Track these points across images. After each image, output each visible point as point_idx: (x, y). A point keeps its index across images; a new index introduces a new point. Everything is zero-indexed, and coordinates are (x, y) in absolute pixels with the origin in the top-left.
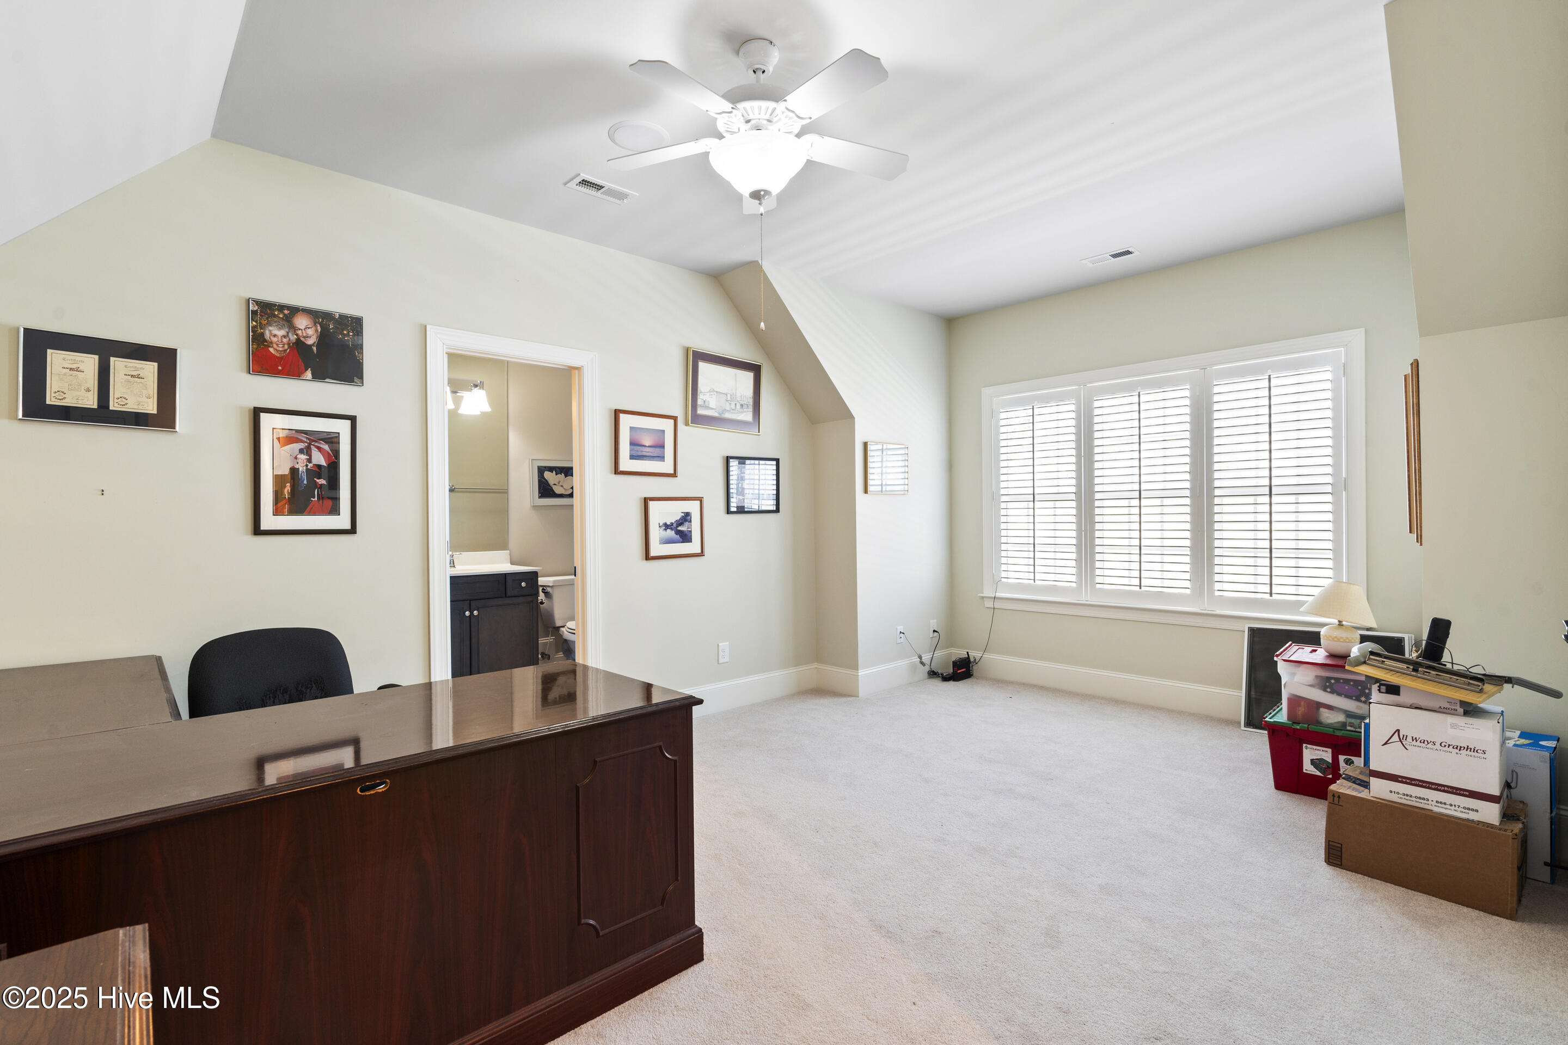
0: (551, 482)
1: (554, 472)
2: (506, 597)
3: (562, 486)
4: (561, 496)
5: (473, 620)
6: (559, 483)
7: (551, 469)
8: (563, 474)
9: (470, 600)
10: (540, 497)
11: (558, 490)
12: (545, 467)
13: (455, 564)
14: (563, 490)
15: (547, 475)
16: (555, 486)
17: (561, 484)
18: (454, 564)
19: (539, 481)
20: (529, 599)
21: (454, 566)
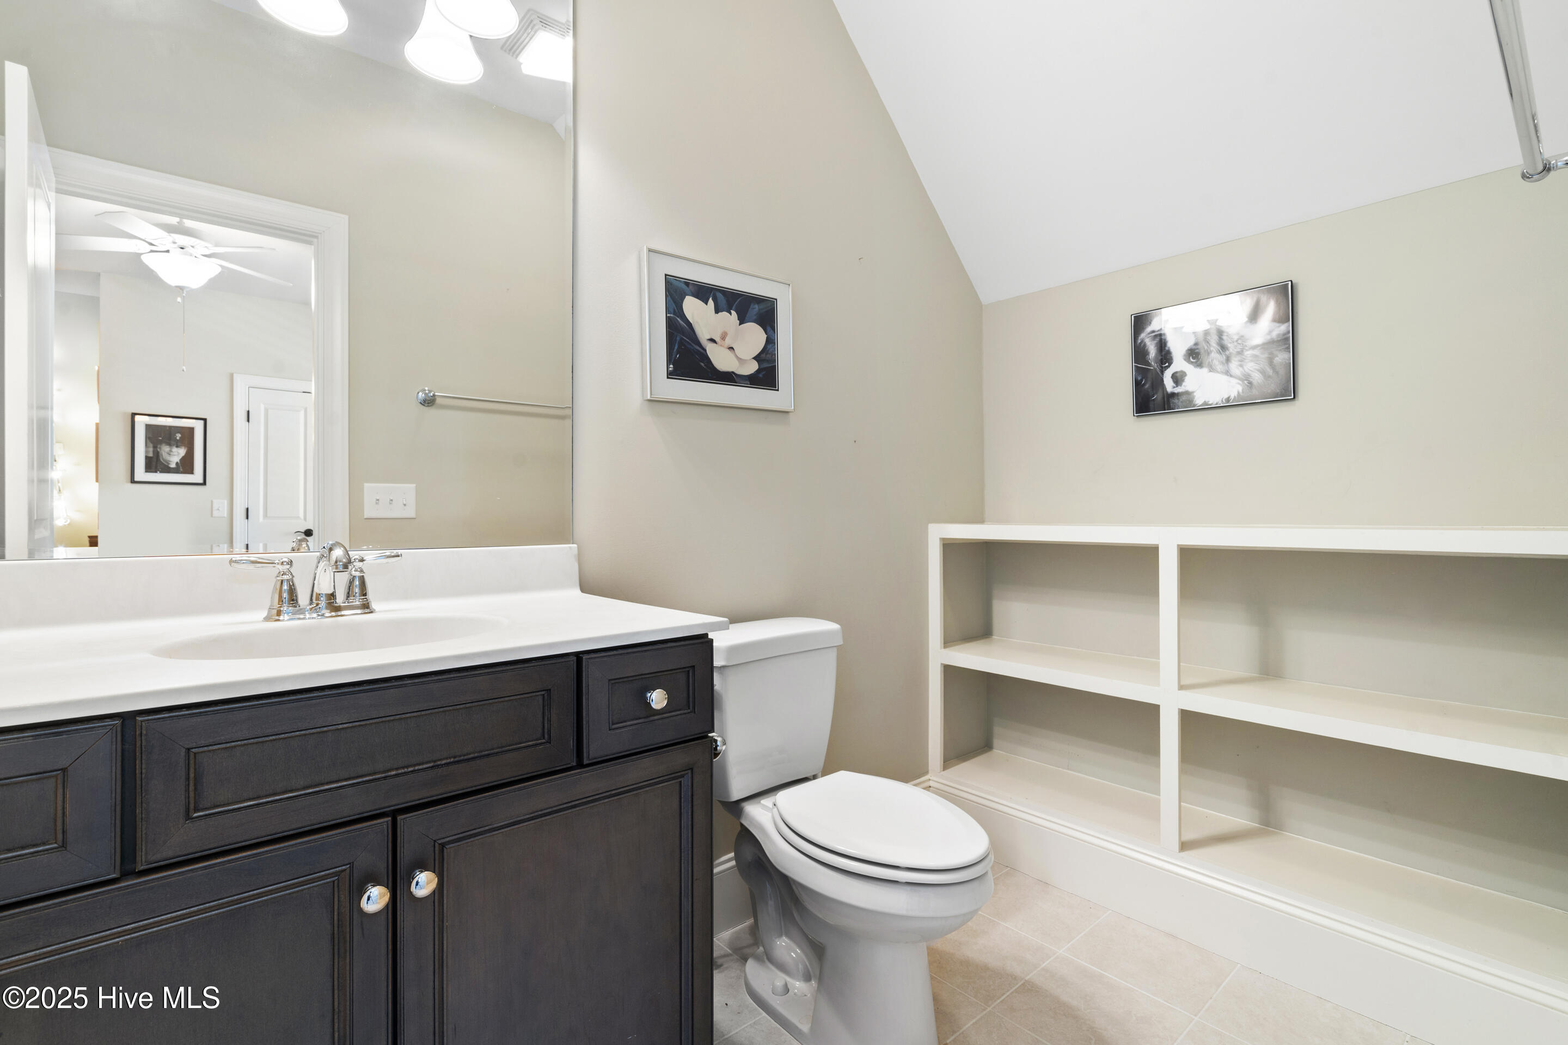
0: (703, 333)
1: (711, 302)
2: (580, 765)
3: (731, 348)
4: (728, 378)
5: (407, 920)
6: (723, 337)
7: (703, 292)
8: (733, 312)
9: (394, 814)
10: (670, 375)
11: (721, 360)
12: (687, 283)
13: (371, 596)
14: (736, 362)
15: (692, 307)
16: (713, 345)
17: (728, 342)
18: (364, 593)
19: (670, 324)
20: (677, 758)
21: (366, 607)
